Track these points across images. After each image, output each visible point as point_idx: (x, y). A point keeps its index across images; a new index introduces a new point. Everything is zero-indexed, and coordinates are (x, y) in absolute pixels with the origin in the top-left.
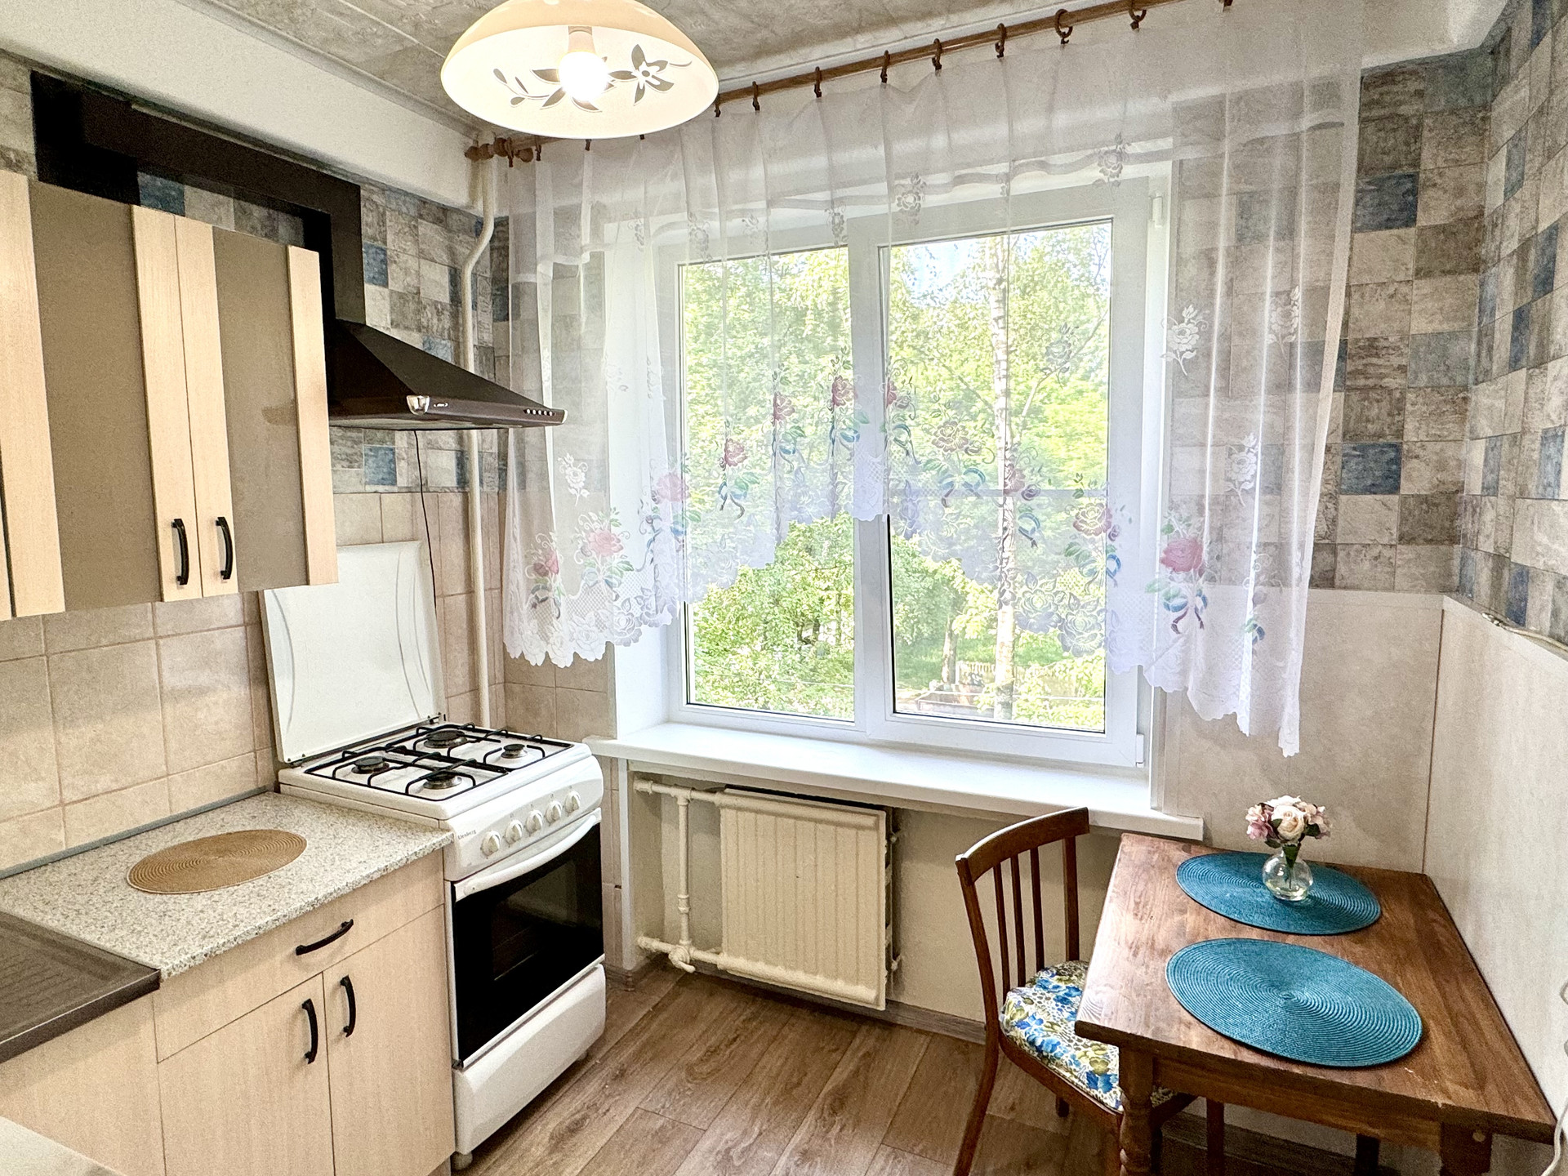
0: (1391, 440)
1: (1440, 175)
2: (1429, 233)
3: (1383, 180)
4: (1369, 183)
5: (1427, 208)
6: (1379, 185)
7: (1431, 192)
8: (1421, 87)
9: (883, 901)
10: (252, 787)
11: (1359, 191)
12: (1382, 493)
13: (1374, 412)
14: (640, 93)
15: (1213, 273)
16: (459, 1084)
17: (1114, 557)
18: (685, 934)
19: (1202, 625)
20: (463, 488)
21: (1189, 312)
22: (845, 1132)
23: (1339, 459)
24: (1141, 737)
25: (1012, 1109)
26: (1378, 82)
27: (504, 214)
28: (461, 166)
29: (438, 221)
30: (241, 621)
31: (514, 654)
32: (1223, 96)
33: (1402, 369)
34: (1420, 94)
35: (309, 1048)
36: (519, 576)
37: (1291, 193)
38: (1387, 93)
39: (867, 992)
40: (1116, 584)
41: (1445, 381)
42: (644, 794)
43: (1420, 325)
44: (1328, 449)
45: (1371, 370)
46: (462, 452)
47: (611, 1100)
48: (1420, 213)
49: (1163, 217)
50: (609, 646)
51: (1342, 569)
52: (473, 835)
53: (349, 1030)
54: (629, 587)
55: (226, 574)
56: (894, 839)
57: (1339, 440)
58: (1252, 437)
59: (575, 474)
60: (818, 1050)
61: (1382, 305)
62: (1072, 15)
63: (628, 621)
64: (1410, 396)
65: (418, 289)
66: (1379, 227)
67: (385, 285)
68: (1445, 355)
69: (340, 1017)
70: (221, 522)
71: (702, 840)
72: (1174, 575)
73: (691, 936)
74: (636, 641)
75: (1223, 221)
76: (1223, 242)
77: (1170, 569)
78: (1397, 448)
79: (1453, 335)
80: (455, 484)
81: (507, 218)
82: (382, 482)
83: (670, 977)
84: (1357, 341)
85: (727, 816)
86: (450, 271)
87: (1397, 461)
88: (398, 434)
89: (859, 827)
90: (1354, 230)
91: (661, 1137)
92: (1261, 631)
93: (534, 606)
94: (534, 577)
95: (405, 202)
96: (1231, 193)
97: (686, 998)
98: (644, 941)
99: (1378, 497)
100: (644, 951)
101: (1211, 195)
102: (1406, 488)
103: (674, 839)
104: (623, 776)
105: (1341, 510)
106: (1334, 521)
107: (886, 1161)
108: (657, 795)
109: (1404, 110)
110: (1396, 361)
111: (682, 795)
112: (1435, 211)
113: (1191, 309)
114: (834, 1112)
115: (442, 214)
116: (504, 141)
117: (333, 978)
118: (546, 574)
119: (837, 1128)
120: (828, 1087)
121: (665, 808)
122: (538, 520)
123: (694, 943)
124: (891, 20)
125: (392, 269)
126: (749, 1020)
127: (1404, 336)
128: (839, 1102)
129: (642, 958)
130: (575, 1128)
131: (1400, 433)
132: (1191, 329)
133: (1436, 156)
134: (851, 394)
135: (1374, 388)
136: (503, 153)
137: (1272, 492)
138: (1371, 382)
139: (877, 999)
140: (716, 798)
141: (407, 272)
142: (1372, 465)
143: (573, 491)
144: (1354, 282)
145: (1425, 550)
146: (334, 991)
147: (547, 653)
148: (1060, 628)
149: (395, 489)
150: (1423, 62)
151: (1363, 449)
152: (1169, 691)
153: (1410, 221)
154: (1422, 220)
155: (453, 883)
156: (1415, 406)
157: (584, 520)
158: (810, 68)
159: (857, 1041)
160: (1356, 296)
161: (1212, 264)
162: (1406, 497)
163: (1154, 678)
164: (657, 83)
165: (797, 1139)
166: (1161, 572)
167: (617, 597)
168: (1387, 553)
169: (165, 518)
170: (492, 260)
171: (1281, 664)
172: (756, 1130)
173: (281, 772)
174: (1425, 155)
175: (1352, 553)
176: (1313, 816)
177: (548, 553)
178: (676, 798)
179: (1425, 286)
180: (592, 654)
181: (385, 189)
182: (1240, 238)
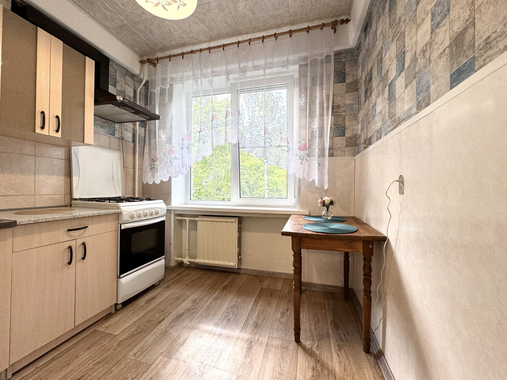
0: (343, 126)
1: (350, 73)
2: (348, 84)
3: (339, 74)
4: (336, 74)
5: (347, 79)
6: (338, 74)
7: (348, 76)
8: (345, 56)
9: (237, 240)
10: (63, 204)
11: (334, 76)
12: (342, 136)
13: (339, 120)
14: (179, 7)
15: (307, 92)
16: (119, 282)
17: (288, 148)
18: (187, 255)
19: (307, 161)
20: (134, 142)
21: (303, 96)
22: (226, 293)
23: (333, 130)
24: (295, 198)
25: (268, 286)
26: (338, 54)
27: (148, 79)
28: (139, 65)
29: (131, 77)
30: (64, 158)
31: (145, 183)
32: (308, 56)
33: (344, 111)
34: (345, 57)
35: (69, 261)
36: (147, 162)
37: (322, 76)
38: (339, 57)
39: (233, 264)
40: (289, 154)
41: (353, 113)
42: (178, 220)
43: (348, 102)
44: (331, 128)
45: (339, 111)
46: (134, 134)
47: (164, 292)
48: (346, 80)
49: (297, 86)
50: (170, 178)
51: (335, 153)
52: (128, 212)
53: (84, 258)
54: (176, 163)
55: (57, 131)
56: (240, 225)
57: (333, 126)
58: (316, 119)
59: (163, 135)
60: (220, 279)
61: (340, 98)
62: (278, 34)
63: (175, 171)
64: (346, 116)
65: (125, 91)
66: (339, 83)
67: (115, 87)
68: (352, 108)
69: (81, 255)
70: (57, 117)
71: (193, 232)
72: (301, 152)
73: (189, 256)
74: (177, 177)
75: (309, 82)
76: (309, 86)
77: (300, 151)
78: (344, 127)
79: (353, 104)
80: (132, 141)
81: (149, 80)
82: (111, 134)
83: (184, 268)
84: (336, 105)
85: (199, 223)
86: (134, 91)
87: (344, 130)
88: (116, 124)
89: (232, 222)
90: (334, 83)
91: (178, 298)
92: (319, 164)
93: (151, 169)
94: (151, 162)
95: (122, 70)
96: (310, 76)
97: (187, 271)
98: (176, 258)
99: (341, 137)
100: (176, 261)
101: (306, 76)
102: (346, 135)
103: (185, 233)
104: (173, 215)
105: (334, 141)
106: (333, 143)
107: (237, 298)
108: (182, 220)
109: (342, 60)
110: (343, 109)
111: (188, 219)
112: (349, 79)
113: (303, 95)
114: (224, 290)
115: (133, 76)
116: (149, 59)
117: (80, 242)
118: (154, 161)
119: (224, 293)
120: (223, 285)
121: (183, 224)
122: (153, 149)
123: (189, 258)
124: (240, 34)
125: (117, 84)
126: (203, 274)
127: (344, 104)
128: (225, 288)
129: (176, 263)
130: (154, 298)
131: (345, 124)
132: (303, 99)
133: (348, 69)
134: (230, 114)
135: (339, 115)
136: (149, 62)
137: (320, 137)
138: (339, 114)
139: (235, 265)
140: (197, 219)
141: (122, 86)
142: (340, 131)
143: (162, 139)
144: (335, 94)
145: (350, 148)
146: (80, 246)
147: (154, 181)
148: (277, 164)
149: (115, 137)
150: (345, 50)
151: (338, 128)
152: (301, 178)
153: (344, 82)
154: (347, 81)
155: (121, 224)
156: (347, 119)
157: (165, 146)
158: (222, 44)
159: (230, 276)
160: (335, 96)
161: (307, 90)
162: (346, 137)
163: (297, 176)
164: (183, 4)
165: (214, 296)
166: (299, 152)
167: (173, 165)
168: (344, 149)
169: (38, 110)
170: (145, 91)
171: (324, 171)
172: (203, 295)
173: (73, 201)
174: (347, 69)
175: (337, 150)
176: (332, 199)
177: (155, 156)
178: (186, 220)
179: (348, 94)
180: (166, 179)
181: (117, 65)
182: (312, 85)
